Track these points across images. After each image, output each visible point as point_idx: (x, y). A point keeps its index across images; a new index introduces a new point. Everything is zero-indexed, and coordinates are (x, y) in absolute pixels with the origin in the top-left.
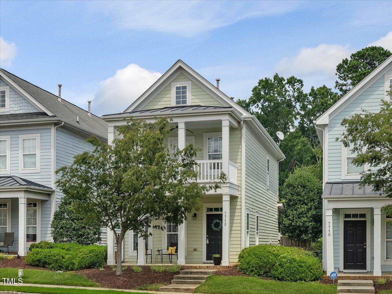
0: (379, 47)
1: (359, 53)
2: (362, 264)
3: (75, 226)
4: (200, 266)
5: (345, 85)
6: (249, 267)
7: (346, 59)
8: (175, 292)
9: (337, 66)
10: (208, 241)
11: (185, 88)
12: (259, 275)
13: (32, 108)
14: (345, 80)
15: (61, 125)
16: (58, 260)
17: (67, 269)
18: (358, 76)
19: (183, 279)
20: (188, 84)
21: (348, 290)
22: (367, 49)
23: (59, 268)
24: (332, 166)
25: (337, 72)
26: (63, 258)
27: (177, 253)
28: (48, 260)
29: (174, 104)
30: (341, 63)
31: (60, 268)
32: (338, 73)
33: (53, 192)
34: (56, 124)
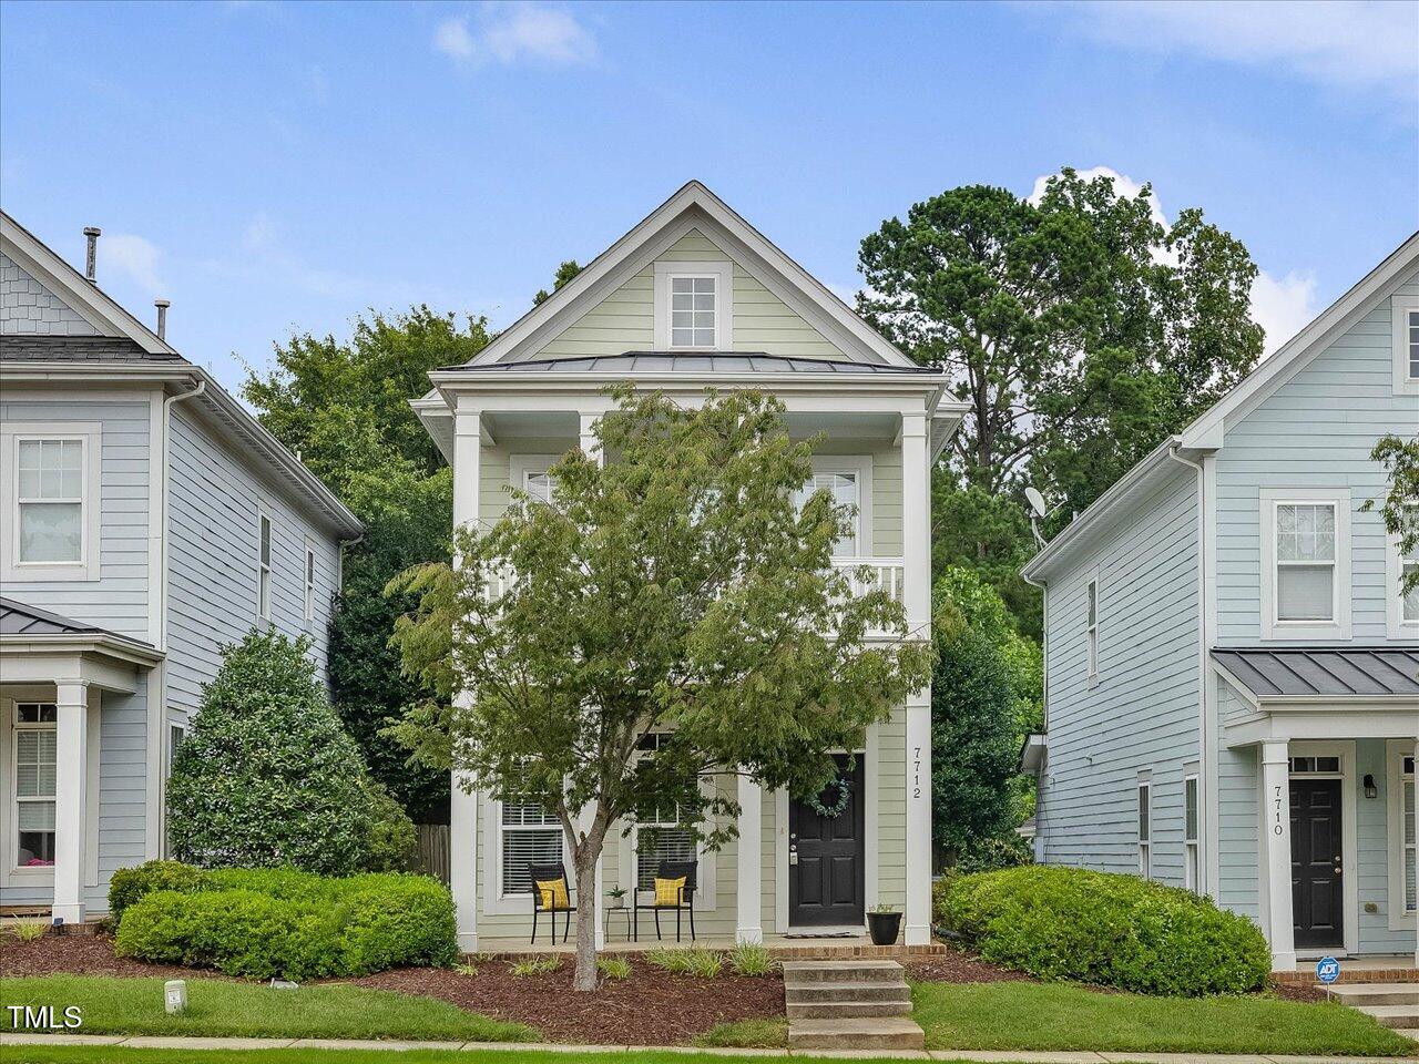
0: (999, 189)
1: (937, 203)
2: (1328, 930)
3: (280, 800)
4: (826, 950)
5: (892, 308)
6: (1036, 949)
7: (895, 220)
8: (850, 1048)
9: (862, 242)
10: (795, 854)
11: (707, 285)
12: (1074, 977)
13: (65, 315)
14: (890, 290)
15: (195, 393)
16: (270, 935)
17: (310, 973)
18: (945, 282)
19: (822, 998)
20: (718, 273)
21: (1410, 1018)
22: (961, 194)
23: (274, 970)
24: (1233, 593)
25: (860, 262)
26: (291, 928)
27: (691, 902)
28: (225, 940)
29: (666, 344)
30: (879, 233)
31: (279, 970)
32: (866, 267)
33: (158, 659)
34: (169, 389)
